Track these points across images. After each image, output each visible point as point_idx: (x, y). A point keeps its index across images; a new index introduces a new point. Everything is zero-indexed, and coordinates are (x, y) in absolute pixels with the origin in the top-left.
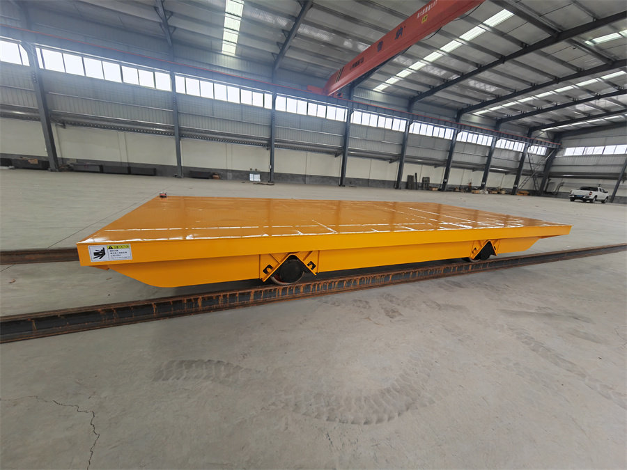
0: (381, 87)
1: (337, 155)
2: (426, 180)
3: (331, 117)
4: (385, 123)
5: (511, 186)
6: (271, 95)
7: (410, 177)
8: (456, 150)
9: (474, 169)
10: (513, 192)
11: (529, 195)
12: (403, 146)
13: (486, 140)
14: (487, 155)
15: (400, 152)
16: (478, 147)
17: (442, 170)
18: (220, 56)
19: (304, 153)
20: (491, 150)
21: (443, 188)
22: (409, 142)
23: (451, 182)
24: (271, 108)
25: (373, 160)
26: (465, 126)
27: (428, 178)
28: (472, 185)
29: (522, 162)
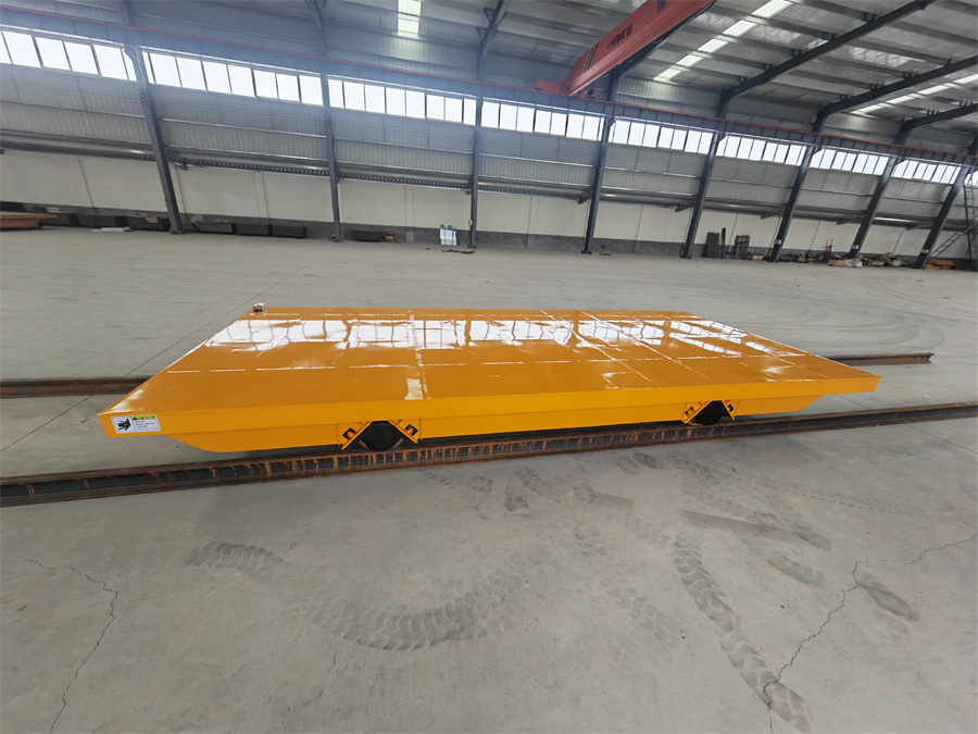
0: (669, 74)
1: (581, 200)
2: (743, 241)
3: (574, 133)
4: (671, 138)
5: (916, 251)
6: (475, 102)
7: (712, 237)
8: (805, 185)
9: (840, 221)
10: (918, 263)
11: (953, 268)
12: (703, 180)
13: (872, 164)
14: (872, 192)
15: (696, 192)
16: (855, 178)
17: (774, 223)
18: (395, 39)
19: (527, 197)
20: (881, 183)
21: (774, 255)
22: (715, 174)
23: (789, 244)
24: (473, 123)
25: (646, 207)
26: (831, 138)
27: (747, 237)
28: (833, 250)
29: (947, 205)
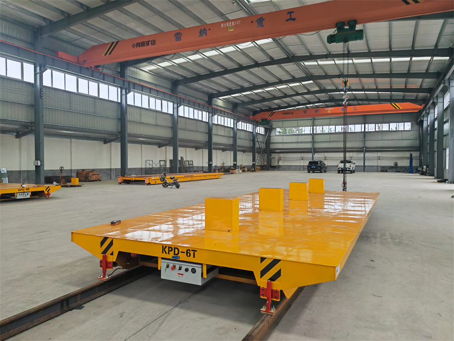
1: (106, 141)
3: (104, 96)
4: (155, 104)
5: (251, 163)
8: (213, 132)
9: (223, 150)
11: (261, 170)
12: (174, 128)
13: (229, 122)
14: (233, 136)
16: (226, 129)
17: (204, 152)
20: (235, 131)
21: (210, 169)
22: (179, 126)
23: (215, 163)
25: (143, 145)
26: (217, 109)
27: (192, 161)
28: (225, 165)
29: (254, 141)
